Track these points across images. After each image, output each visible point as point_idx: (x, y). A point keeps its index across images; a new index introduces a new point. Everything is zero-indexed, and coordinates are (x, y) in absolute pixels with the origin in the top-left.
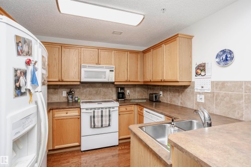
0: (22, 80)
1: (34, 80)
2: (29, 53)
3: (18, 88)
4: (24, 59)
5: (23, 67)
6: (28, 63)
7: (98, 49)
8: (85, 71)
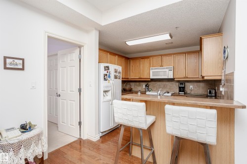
0: (106, 77)
1: (109, 77)
2: (108, 69)
3: (105, 79)
4: (106, 71)
5: (106, 73)
6: (107, 72)
7: (161, 55)
8: (153, 72)
